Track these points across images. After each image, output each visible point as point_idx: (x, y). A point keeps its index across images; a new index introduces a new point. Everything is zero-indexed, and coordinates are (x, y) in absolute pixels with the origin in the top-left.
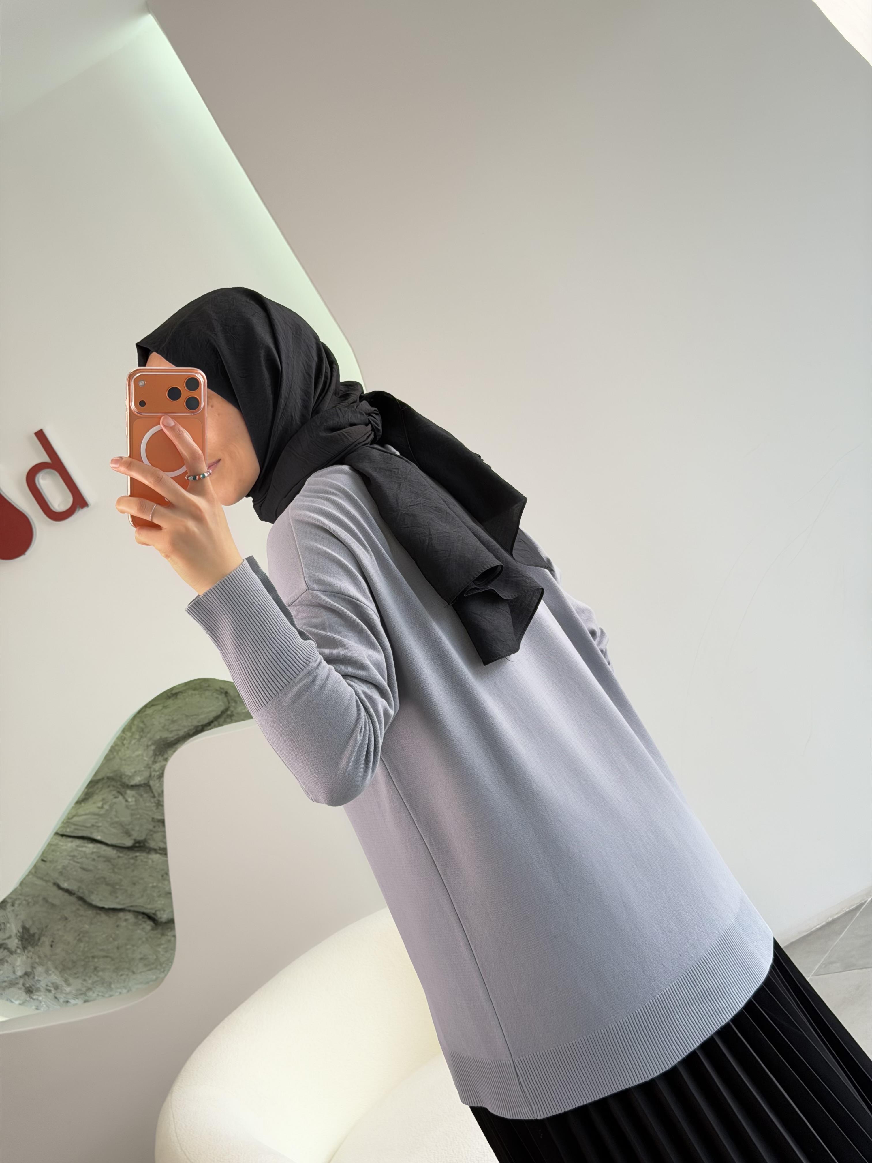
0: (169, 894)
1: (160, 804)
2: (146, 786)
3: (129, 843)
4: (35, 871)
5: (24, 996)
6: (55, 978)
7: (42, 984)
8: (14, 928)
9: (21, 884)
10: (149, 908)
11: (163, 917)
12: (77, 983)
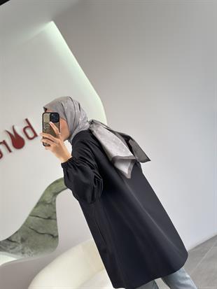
0: (57, 230)
1: (55, 208)
2: (51, 204)
3: (46, 217)
4: (24, 224)
5: (21, 254)
6: (29, 250)
7: (26, 251)
8: (19, 238)
9: (22, 227)
10: (52, 233)
11: (55, 235)
12: (34, 251)
